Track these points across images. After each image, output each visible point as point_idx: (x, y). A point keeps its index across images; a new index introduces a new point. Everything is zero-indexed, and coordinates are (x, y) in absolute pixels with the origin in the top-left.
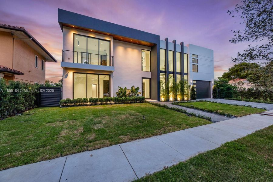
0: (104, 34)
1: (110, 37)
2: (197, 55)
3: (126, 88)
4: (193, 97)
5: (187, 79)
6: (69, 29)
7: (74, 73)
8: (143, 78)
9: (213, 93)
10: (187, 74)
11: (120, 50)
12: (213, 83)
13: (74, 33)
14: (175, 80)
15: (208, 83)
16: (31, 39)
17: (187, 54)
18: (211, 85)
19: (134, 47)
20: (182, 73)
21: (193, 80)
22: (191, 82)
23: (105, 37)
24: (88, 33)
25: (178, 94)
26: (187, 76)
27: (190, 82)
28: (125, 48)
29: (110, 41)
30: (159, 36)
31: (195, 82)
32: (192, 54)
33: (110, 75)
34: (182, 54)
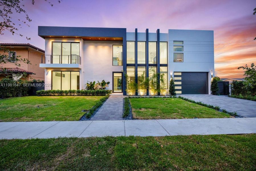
0: (74, 38)
1: (79, 39)
2: (183, 41)
3: (94, 82)
5: (167, 71)
6: (48, 39)
7: (52, 71)
8: (113, 73)
10: (166, 65)
11: (91, 48)
12: (212, 74)
13: (52, 42)
16: (38, 50)
17: (167, 42)
18: (209, 76)
19: (105, 44)
20: (157, 65)
21: (174, 72)
22: (171, 74)
23: (75, 40)
24: (62, 39)
26: (167, 67)
28: (96, 46)
29: (79, 43)
31: (180, 74)
32: (174, 41)
33: (79, 71)
34: (158, 43)
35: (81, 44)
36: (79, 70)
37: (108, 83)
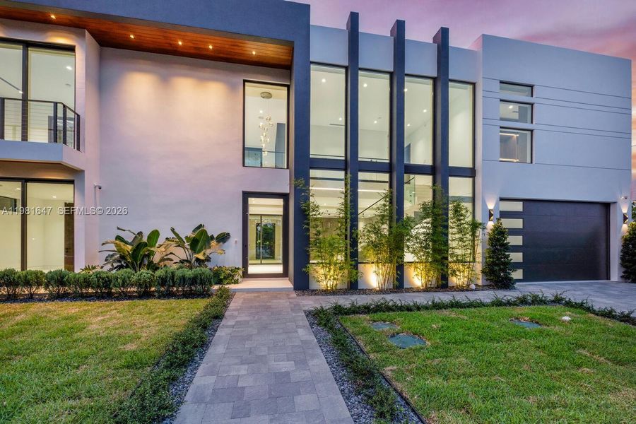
0: (39, 20)
1: (71, 32)
2: (532, 87)
3: (154, 235)
4: (497, 274)
5: (471, 195)
8: (246, 196)
9: (623, 259)
10: (471, 173)
11: (140, 86)
12: (625, 210)
14: (396, 199)
15: (597, 212)
17: (474, 84)
18: (615, 219)
19: (207, 73)
20: (439, 170)
21: (502, 199)
22: (491, 206)
23: (50, 34)
25: (408, 257)
26: (471, 179)
27: (484, 205)
28: (165, 80)
29: (71, 49)
30: (307, 8)
31: (518, 207)
32: (501, 82)
33: (71, 182)
34: (440, 83)
35: (80, 54)
36: (71, 176)
37: (223, 238)
